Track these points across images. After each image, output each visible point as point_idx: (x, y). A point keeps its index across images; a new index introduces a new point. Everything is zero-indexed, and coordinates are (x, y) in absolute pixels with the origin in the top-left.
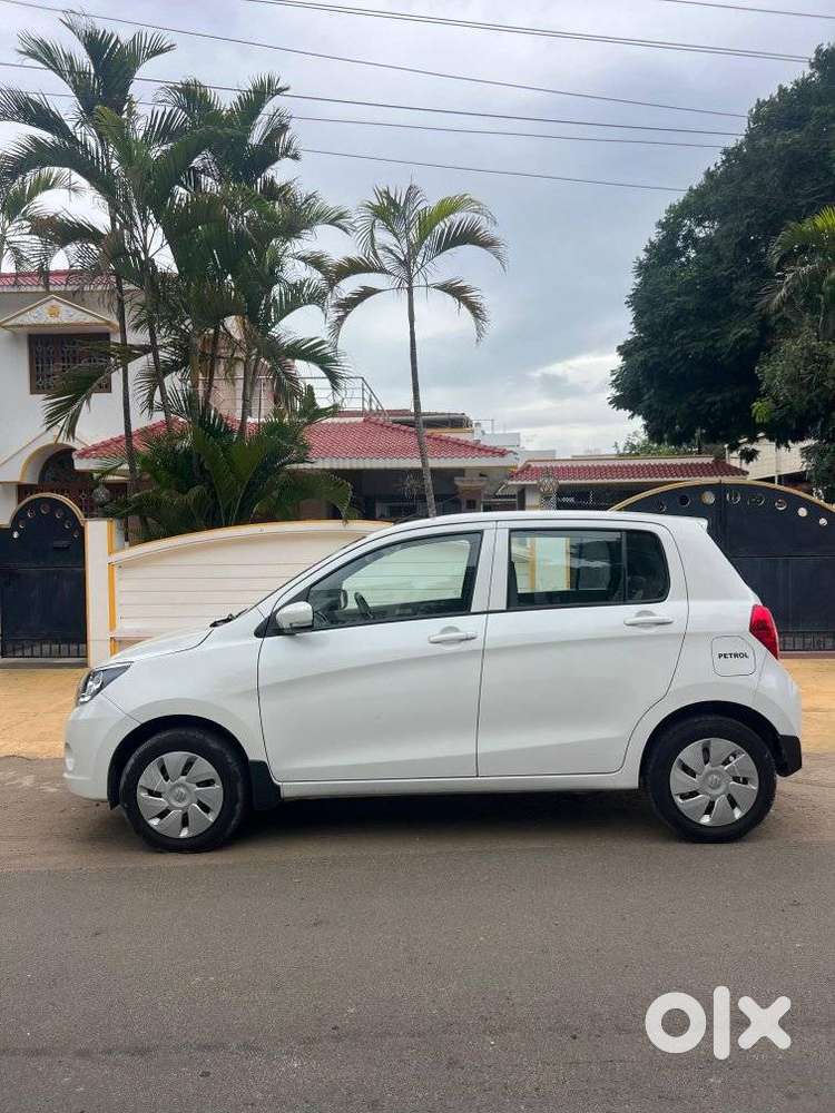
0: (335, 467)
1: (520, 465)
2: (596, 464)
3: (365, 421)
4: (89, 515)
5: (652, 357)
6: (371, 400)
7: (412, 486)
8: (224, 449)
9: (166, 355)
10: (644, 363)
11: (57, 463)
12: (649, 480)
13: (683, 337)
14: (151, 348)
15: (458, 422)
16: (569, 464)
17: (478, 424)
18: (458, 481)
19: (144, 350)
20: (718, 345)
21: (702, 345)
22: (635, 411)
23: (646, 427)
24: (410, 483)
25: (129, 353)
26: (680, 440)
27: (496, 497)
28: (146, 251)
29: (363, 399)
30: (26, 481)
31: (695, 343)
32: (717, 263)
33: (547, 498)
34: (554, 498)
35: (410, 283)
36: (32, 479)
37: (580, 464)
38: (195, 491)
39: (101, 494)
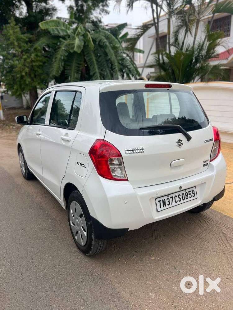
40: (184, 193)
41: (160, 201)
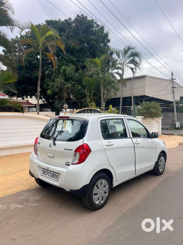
40: (53, 174)
41: (43, 171)
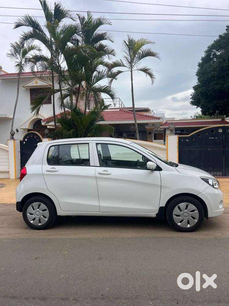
0: (111, 123)
1: (164, 122)
2: (186, 121)
3: (120, 110)
4: (44, 137)
5: (203, 90)
6: (122, 105)
7: (133, 128)
8: (80, 118)
9: (64, 92)
10: (201, 92)
11: (37, 123)
12: (202, 126)
13: (214, 84)
14: (60, 90)
15: (147, 110)
16: (179, 122)
17: (152, 111)
18: (146, 127)
19: (58, 91)
20: (224, 86)
21: (219, 86)
22: (198, 106)
23: (201, 111)
24: (132, 127)
25: (54, 92)
26: (211, 114)
27: (157, 131)
28: (58, 63)
29: (119, 104)
30: (30, 128)
31: (216, 86)
32: (223, 61)
33: (172, 131)
34: (174, 131)
35: (131, 69)
36: (31, 128)
37: (182, 121)
38: (72, 131)
39: (46, 131)
